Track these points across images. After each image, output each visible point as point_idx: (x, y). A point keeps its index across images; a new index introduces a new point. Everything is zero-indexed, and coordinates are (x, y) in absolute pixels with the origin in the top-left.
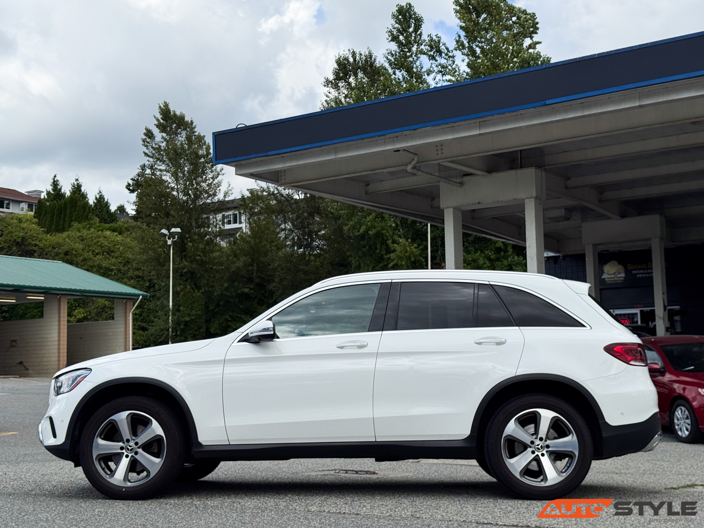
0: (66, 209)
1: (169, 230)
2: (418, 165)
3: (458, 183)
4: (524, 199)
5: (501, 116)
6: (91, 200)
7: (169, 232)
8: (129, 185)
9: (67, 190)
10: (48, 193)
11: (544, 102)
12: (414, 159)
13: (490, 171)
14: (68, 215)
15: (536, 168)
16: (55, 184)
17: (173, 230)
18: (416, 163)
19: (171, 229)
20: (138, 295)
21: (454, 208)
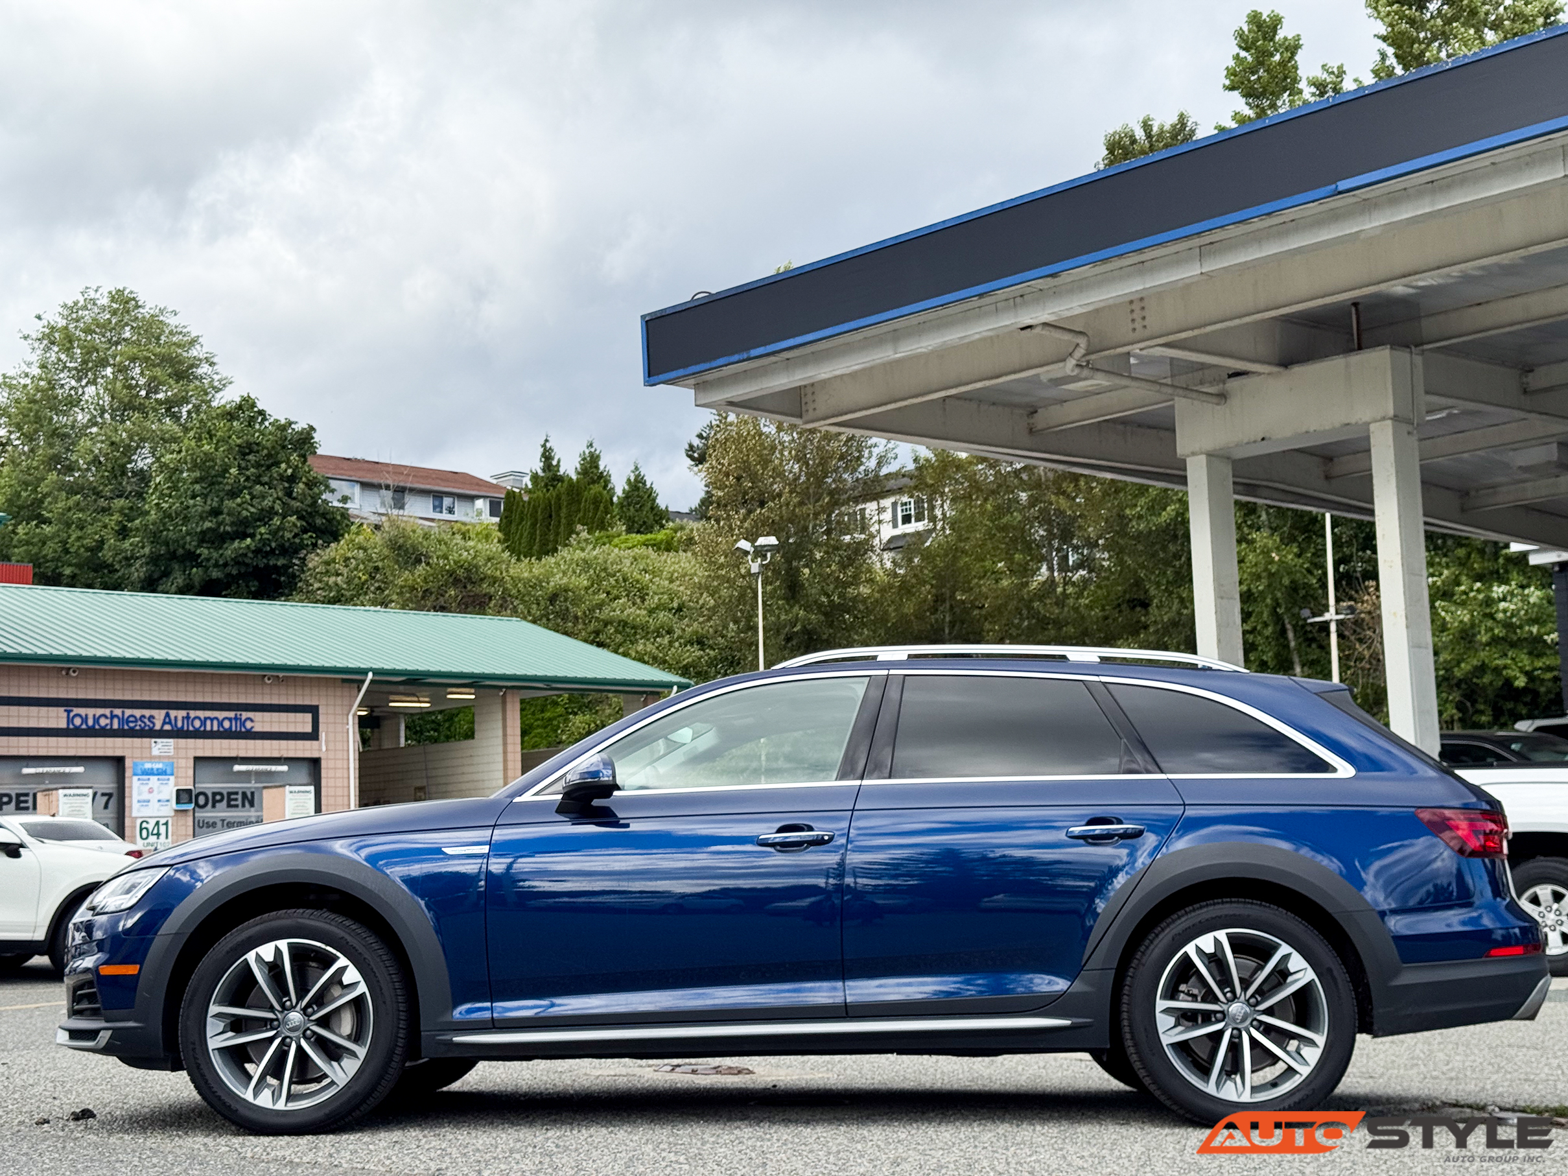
0: (560, 508)
1: (753, 541)
2: (1093, 357)
3: (1211, 394)
4: (1368, 424)
5: (1243, 229)
6: (619, 486)
7: (753, 545)
8: (691, 446)
9: (569, 466)
10: (535, 477)
11: (1333, 186)
12: (1078, 345)
13: (1286, 363)
14: (563, 521)
15: (1391, 348)
16: (547, 456)
17: (762, 541)
18: (1084, 356)
19: (756, 540)
20: (669, 686)
21: (1210, 455)
